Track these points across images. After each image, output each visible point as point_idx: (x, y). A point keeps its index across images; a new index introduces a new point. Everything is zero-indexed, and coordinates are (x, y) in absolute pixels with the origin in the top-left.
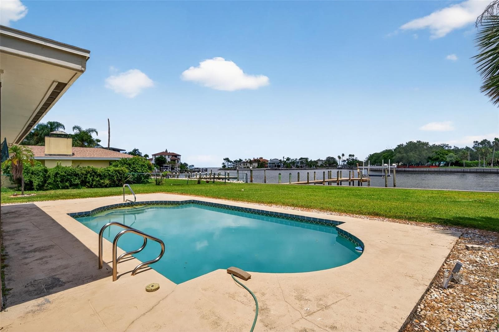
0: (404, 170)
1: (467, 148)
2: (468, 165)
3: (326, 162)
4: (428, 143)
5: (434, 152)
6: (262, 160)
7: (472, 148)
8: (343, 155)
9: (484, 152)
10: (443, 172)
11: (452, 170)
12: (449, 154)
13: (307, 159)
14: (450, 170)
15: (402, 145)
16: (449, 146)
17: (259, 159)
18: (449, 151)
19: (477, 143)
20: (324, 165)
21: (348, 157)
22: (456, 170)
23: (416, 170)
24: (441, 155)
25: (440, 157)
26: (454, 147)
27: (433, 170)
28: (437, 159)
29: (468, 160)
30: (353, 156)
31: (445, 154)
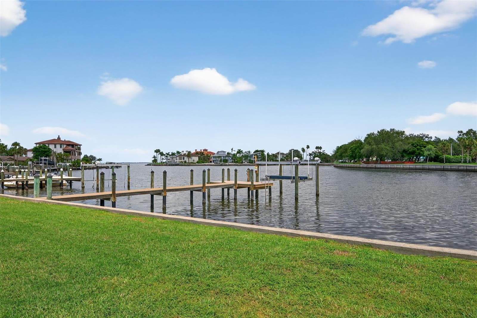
0: (374, 166)
1: (451, 140)
2: (448, 161)
3: (287, 156)
4: (404, 132)
5: (410, 144)
6: (206, 152)
7: (456, 140)
8: (308, 147)
9: (467, 144)
10: (420, 169)
11: (430, 167)
12: (427, 147)
13: (263, 151)
14: (427, 167)
15: (373, 134)
16: (429, 136)
17: (202, 151)
18: (428, 143)
19: (462, 134)
20: (285, 160)
21: (314, 150)
22: (434, 167)
23: (389, 167)
24: (418, 147)
25: (417, 150)
26: (435, 138)
27: (408, 167)
28: (413, 153)
29: (450, 154)
30: (320, 148)
31: (422, 146)
